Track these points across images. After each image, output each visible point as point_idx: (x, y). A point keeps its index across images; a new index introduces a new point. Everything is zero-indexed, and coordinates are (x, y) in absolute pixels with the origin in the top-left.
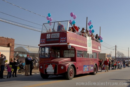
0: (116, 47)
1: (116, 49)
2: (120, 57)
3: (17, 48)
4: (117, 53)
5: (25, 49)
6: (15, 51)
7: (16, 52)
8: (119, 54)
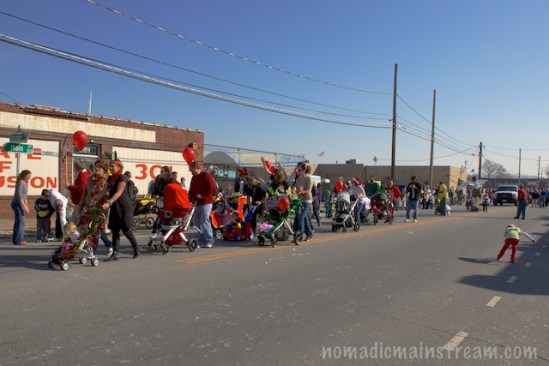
0: (481, 147)
1: (481, 153)
2: (494, 174)
3: (210, 155)
4: (485, 165)
5: (231, 156)
6: (205, 161)
7: (209, 165)
8: (490, 166)
